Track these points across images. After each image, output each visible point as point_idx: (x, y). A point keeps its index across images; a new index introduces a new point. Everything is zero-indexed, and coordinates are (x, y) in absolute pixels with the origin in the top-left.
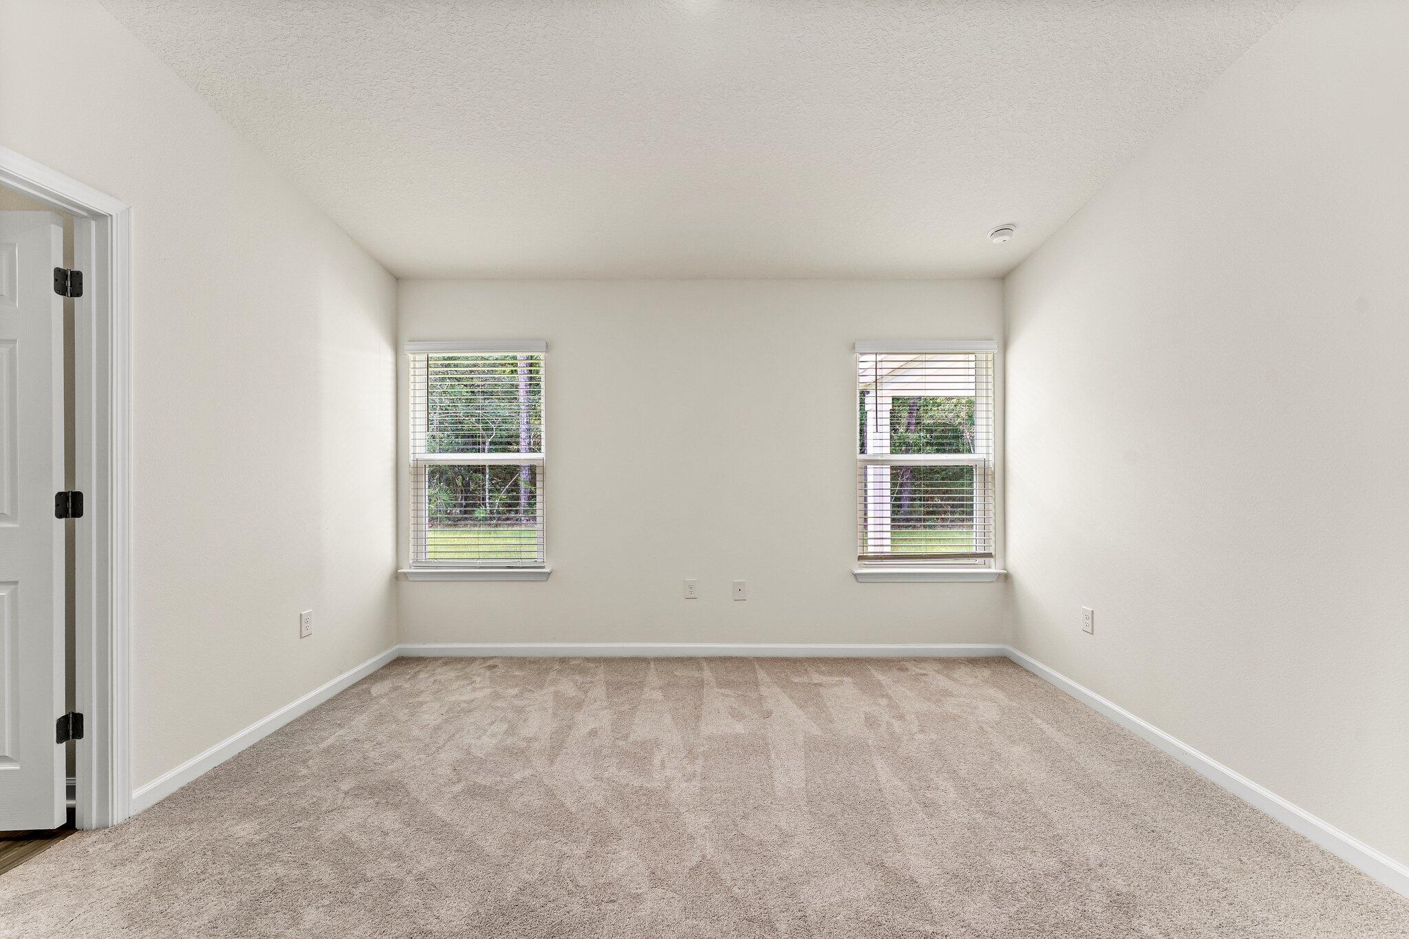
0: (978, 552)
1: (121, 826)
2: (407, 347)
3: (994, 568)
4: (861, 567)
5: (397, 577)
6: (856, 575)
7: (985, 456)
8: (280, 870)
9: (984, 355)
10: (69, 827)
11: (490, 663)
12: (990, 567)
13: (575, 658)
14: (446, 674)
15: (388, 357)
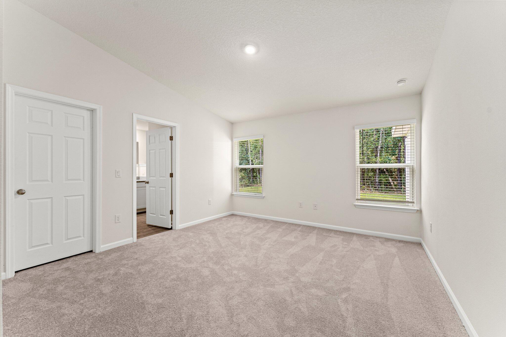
0: (410, 201)
1: (177, 230)
2: (234, 140)
3: (416, 207)
4: (357, 203)
5: (232, 195)
6: (355, 205)
7: (412, 164)
8: (192, 240)
9: (413, 125)
10: (171, 229)
11: (249, 218)
12: (415, 207)
13: (269, 220)
14: (239, 218)
15: (230, 143)
